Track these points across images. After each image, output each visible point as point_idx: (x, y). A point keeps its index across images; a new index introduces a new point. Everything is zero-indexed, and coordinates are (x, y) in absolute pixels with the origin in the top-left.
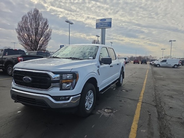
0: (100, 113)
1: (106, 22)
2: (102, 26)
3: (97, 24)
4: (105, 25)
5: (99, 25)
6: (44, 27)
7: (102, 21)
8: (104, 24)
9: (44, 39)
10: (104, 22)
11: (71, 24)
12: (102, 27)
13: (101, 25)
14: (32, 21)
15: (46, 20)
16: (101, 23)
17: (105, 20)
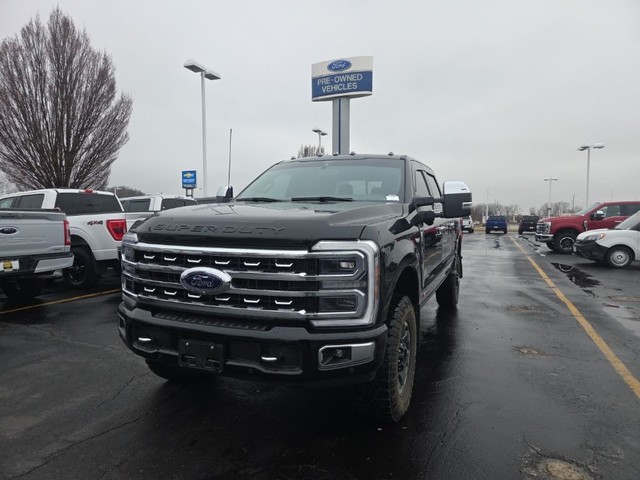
1: (350, 74)
2: (336, 88)
3: (315, 81)
4: (346, 83)
5: (324, 85)
7: (335, 70)
8: (343, 79)
10: (345, 74)
11: (212, 77)
12: (334, 92)
13: (333, 83)
15: (105, 59)
16: (332, 77)
17: (347, 64)
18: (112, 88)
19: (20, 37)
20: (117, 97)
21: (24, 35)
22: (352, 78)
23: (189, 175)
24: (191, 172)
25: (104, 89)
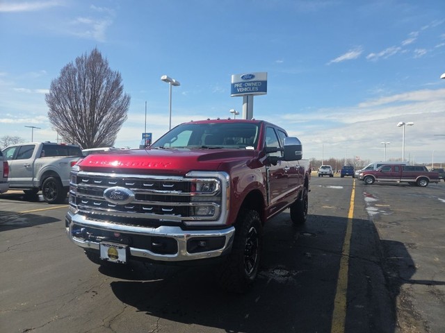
0: (264, 276)
1: (254, 82)
2: (246, 89)
3: (233, 85)
4: (252, 87)
5: (239, 88)
6: (112, 90)
7: (246, 79)
8: (250, 84)
9: (110, 120)
10: (251, 82)
11: (176, 85)
12: (244, 92)
13: (244, 87)
14: (85, 79)
15: (117, 75)
16: (243, 83)
17: (253, 76)
18: (121, 89)
19: (74, 63)
20: (123, 94)
21: (77, 63)
22: (255, 84)
23: (147, 136)
24: (148, 134)
25: (115, 92)
